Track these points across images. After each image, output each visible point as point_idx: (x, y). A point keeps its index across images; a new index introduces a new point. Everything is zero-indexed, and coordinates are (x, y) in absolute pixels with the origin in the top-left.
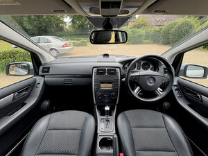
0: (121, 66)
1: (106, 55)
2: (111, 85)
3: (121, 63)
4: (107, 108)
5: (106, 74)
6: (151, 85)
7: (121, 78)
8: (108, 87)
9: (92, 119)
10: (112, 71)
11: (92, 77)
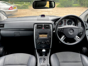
0: (53, 23)
1: (43, 16)
2: (46, 35)
3: (53, 20)
4: (44, 50)
5: (43, 28)
6: (71, 34)
7: (53, 31)
8: (45, 36)
9: (33, 58)
10: (47, 26)
11: (33, 31)
